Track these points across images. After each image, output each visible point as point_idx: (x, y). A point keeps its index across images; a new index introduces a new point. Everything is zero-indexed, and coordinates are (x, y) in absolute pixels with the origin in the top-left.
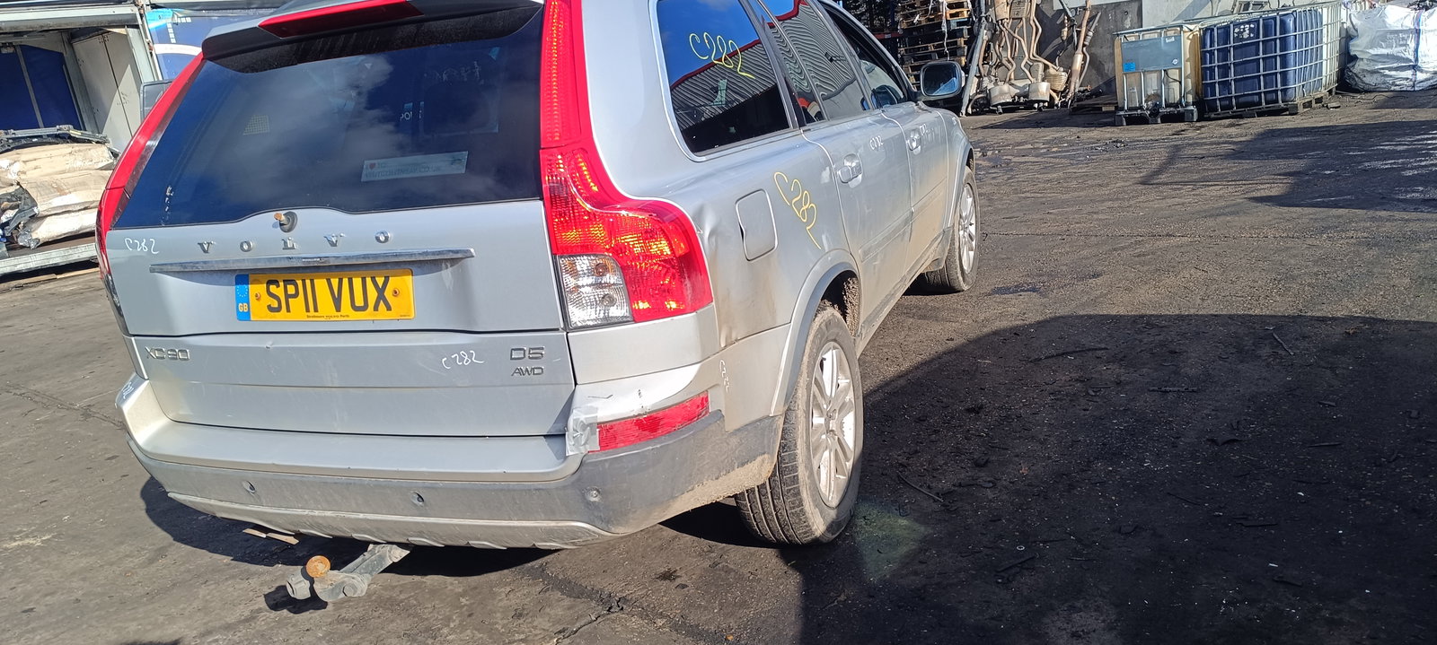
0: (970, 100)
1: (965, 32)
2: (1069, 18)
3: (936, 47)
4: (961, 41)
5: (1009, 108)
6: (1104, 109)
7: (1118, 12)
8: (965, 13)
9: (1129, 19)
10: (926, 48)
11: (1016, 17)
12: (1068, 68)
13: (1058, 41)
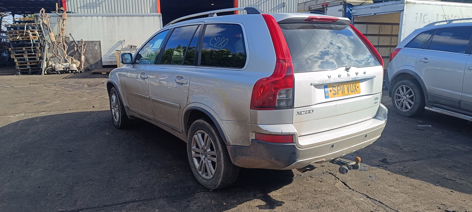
0: (45, 69)
1: (39, 45)
2: (76, 44)
3: (26, 49)
4: (38, 48)
5: (62, 72)
6: (103, 73)
7: (93, 44)
8: (37, 38)
9: (97, 47)
10: (22, 49)
11: (58, 41)
12: (80, 60)
13: (73, 51)
